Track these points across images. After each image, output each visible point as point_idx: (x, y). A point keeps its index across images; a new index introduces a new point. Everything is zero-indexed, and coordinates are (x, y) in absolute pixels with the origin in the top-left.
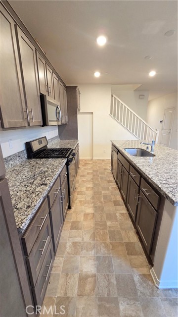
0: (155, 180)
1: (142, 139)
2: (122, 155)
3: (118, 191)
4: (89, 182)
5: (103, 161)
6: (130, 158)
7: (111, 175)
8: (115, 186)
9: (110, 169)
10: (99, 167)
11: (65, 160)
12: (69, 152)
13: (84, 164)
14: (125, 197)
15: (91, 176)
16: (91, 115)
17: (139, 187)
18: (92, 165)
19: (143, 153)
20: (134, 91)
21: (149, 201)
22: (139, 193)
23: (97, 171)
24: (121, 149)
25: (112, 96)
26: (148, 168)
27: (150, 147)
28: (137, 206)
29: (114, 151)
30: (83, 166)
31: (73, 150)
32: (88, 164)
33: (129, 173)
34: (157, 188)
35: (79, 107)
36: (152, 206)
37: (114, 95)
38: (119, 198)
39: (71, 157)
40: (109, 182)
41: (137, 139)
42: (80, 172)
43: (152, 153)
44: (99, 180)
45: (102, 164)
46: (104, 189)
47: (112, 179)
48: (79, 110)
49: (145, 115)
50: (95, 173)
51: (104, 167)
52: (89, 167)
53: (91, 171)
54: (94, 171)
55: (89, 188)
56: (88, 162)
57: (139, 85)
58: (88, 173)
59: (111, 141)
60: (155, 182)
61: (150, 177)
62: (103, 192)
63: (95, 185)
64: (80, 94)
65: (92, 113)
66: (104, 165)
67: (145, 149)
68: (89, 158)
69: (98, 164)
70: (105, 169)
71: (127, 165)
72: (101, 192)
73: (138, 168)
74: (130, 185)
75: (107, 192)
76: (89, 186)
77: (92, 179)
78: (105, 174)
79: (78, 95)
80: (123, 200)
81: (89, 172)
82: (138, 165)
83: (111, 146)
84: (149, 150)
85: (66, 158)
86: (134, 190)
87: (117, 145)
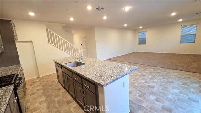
0: (90, 77)
1: (74, 55)
2: (65, 68)
3: (67, 94)
4: (41, 96)
5: (49, 76)
6: (72, 69)
7: (59, 84)
8: (64, 90)
9: (57, 80)
10: (47, 81)
11: (12, 87)
12: (14, 78)
13: (31, 84)
14: (73, 95)
15: (42, 91)
16: (31, 43)
17: (82, 85)
18: (40, 82)
19: (78, 64)
20: (62, 27)
21: (90, 91)
22: (83, 88)
23: (46, 85)
24: (63, 64)
25: (47, 30)
26: (84, 72)
27: (81, 59)
28: (84, 97)
29: (58, 67)
30: (30, 85)
31: (18, 75)
32: (35, 82)
33: (73, 78)
34: (93, 81)
35: (17, 37)
36: (92, 92)
37: (48, 29)
38: (70, 98)
39: (17, 81)
40: (59, 89)
41: (71, 56)
42: (28, 92)
43: (83, 63)
44: (50, 91)
45: (49, 78)
46: (56, 96)
47: (61, 86)
48: (17, 40)
49: (72, 41)
50: (45, 88)
51: (52, 80)
52: (37, 84)
53: (40, 87)
54: (43, 86)
55: (42, 101)
56: (35, 81)
57: (65, 24)
58: (38, 90)
59: (54, 60)
60: (91, 79)
61: (87, 77)
62: (56, 99)
63: (47, 97)
64: (15, 26)
65: (31, 42)
66: (51, 79)
67: (78, 61)
68: (36, 77)
69: (46, 79)
70: (53, 82)
71: (70, 74)
72: (54, 100)
73: (79, 73)
74: (76, 86)
75: (59, 98)
76: (41, 100)
77: (43, 93)
78: (53, 85)
79: (13, 27)
80: (73, 97)
81: (38, 88)
82: (78, 72)
83: (54, 64)
84: (81, 61)
85: (13, 84)
86: (79, 88)
87: (59, 62)
